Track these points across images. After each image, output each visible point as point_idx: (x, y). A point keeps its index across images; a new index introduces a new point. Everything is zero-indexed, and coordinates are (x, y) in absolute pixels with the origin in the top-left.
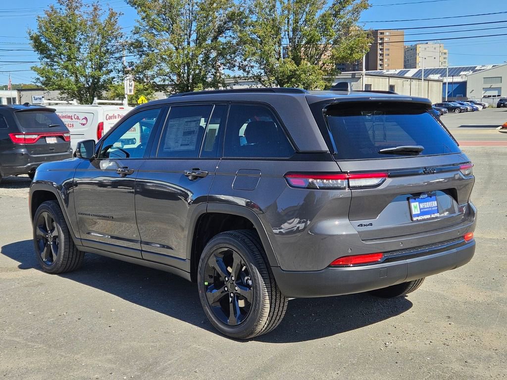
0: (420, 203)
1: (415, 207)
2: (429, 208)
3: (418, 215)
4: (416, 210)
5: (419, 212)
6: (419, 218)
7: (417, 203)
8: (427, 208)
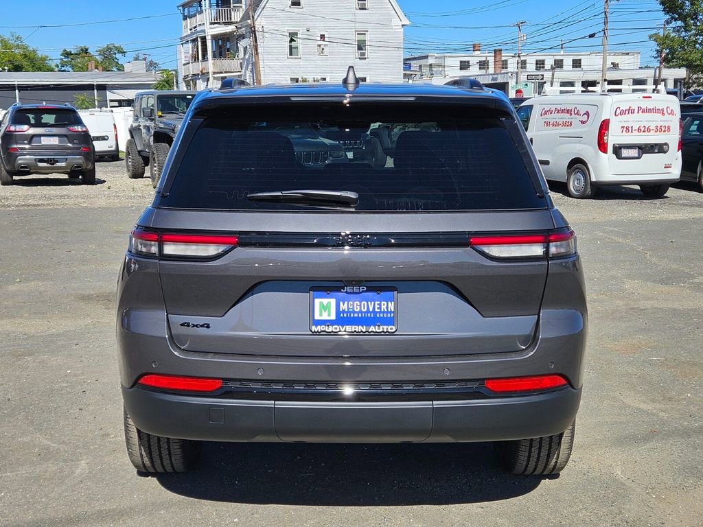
0: (341, 299)
1: (325, 307)
2: (368, 312)
3: (326, 323)
4: (325, 314)
6: (330, 329)
8: (361, 312)
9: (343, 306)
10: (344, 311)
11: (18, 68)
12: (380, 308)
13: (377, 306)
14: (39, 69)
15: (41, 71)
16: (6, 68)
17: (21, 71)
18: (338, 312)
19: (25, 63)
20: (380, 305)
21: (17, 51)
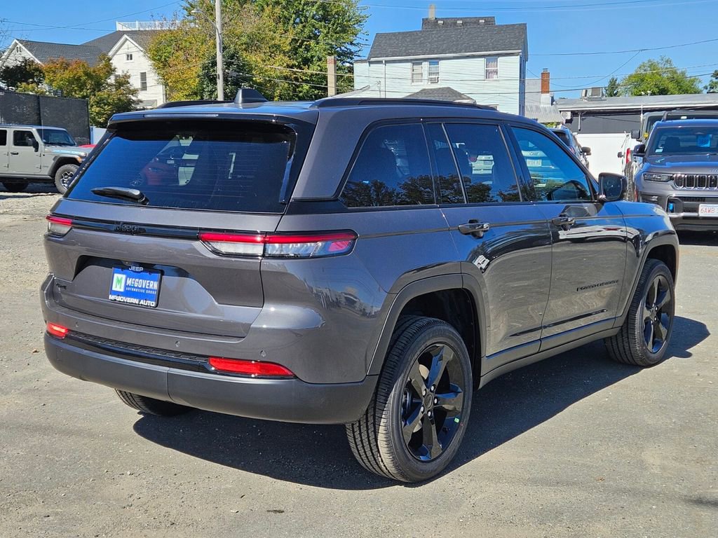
0: (128, 276)
1: (119, 281)
2: (142, 288)
3: (118, 293)
4: (118, 286)
5: (122, 290)
6: (119, 299)
7: (124, 276)
8: (138, 288)
9: (129, 282)
10: (128, 286)
11: (663, 92)
12: (149, 286)
13: (148, 284)
14: (686, 92)
15: (687, 93)
16: (649, 92)
17: (666, 94)
18: (126, 286)
19: (671, 86)
20: (149, 283)
21: (665, 75)
